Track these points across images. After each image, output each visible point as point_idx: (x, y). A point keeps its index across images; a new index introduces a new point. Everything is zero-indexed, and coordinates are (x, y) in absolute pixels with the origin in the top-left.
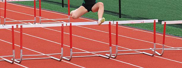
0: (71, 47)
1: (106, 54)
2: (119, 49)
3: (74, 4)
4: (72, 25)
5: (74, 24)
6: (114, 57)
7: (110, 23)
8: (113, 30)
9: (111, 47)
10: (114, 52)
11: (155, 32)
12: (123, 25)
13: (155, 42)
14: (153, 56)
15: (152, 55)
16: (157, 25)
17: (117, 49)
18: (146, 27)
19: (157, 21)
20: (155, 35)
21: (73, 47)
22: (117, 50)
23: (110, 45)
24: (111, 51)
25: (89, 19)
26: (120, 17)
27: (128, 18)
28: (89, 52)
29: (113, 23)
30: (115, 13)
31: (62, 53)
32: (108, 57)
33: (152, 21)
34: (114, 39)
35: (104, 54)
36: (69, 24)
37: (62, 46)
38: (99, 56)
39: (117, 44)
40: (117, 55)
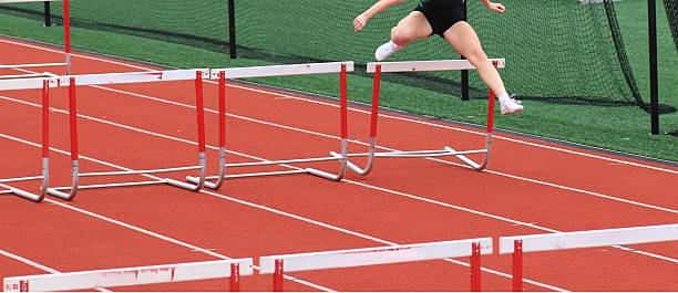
0: (74, 157)
1: (189, 178)
2: (230, 158)
3: (84, 15)
4: (76, 84)
5: (81, 80)
6: (213, 185)
7: (199, 74)
8: (211, 96)
9: (203, 154)
10: (212, 169)
11: (344, 104)
12: (241, 81)
13: (344, 135)
14: (338, 180)
15: (335, 177)
16: (350, 80)
17: (222, 161)
18: (317, 87)
19: (350, 66)
20: (344, 112)
21: (80, 157)
22: (223, 164)
23: (202, 148)
24: (202, 166)
25: (133, 62)
26: (233, 56)
27: (260, 58)
28: (134, 172)
29: (211, 75)
30: (217, 43)
31: (44, 176)
32: (194, 187)
33: (335, 67)
34: (212, 128)
35: (181, 176)
36: (65, 81)
37: (45, 153)
38: (167, 184)
39: (222, 143)
40: (223, 179)
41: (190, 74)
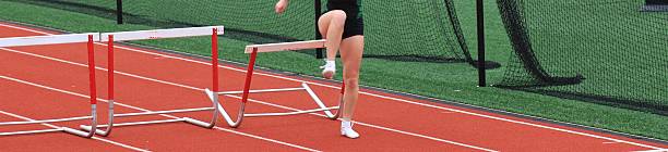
1: (83, 126)
2: (118, 109)
6: (103, 132)
7: (90, 37)
8: (101, 57)
9: (94, 106)
10: (103, 118)
11: (215, 63)
12: (127, 43)
14: (210, 128)
15: (208, 125)
16: (220, 42)
17: (111, 112)
18: (192, 48)
19: (220, 30)
20: (215, 68)
22: (112, 114)
23: (93, 101)
24: (94, 116)
25: (35, 28)
26: (120, 22)
27: (143, 23)
29: (100, 38)
30: (106, 10)
32: (87, 134)
33: (207, 31)
34: (101, 84)
35: (75, 125)
38: (64, 131)
39: (111, 97)
40: (112, 127)
41: (83, 38)
